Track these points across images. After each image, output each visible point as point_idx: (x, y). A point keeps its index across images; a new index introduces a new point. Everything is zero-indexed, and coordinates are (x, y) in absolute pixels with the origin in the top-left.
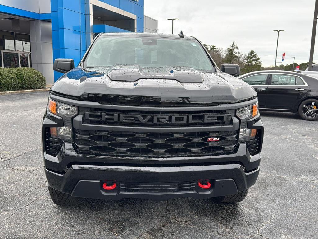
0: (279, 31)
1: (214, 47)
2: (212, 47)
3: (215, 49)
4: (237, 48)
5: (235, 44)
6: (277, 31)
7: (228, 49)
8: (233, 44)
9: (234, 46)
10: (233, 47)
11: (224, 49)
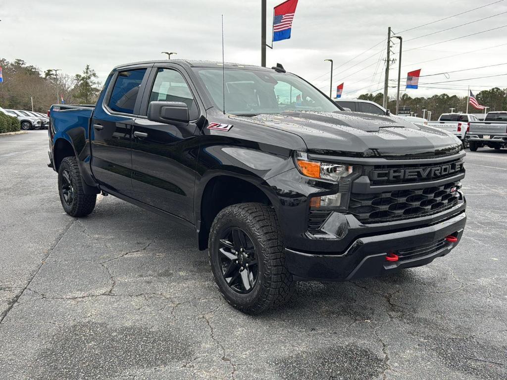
0: (169, 53)
1: (49, 71)
2: (47, 72)
3: (52, 76)
4: (94, 75)
5: (91, 68)
6: (168, 53)
7: (77, 75)
8: (88, 69)
9: (89, 72)
10: (87, 73)
11: (70, 76)
